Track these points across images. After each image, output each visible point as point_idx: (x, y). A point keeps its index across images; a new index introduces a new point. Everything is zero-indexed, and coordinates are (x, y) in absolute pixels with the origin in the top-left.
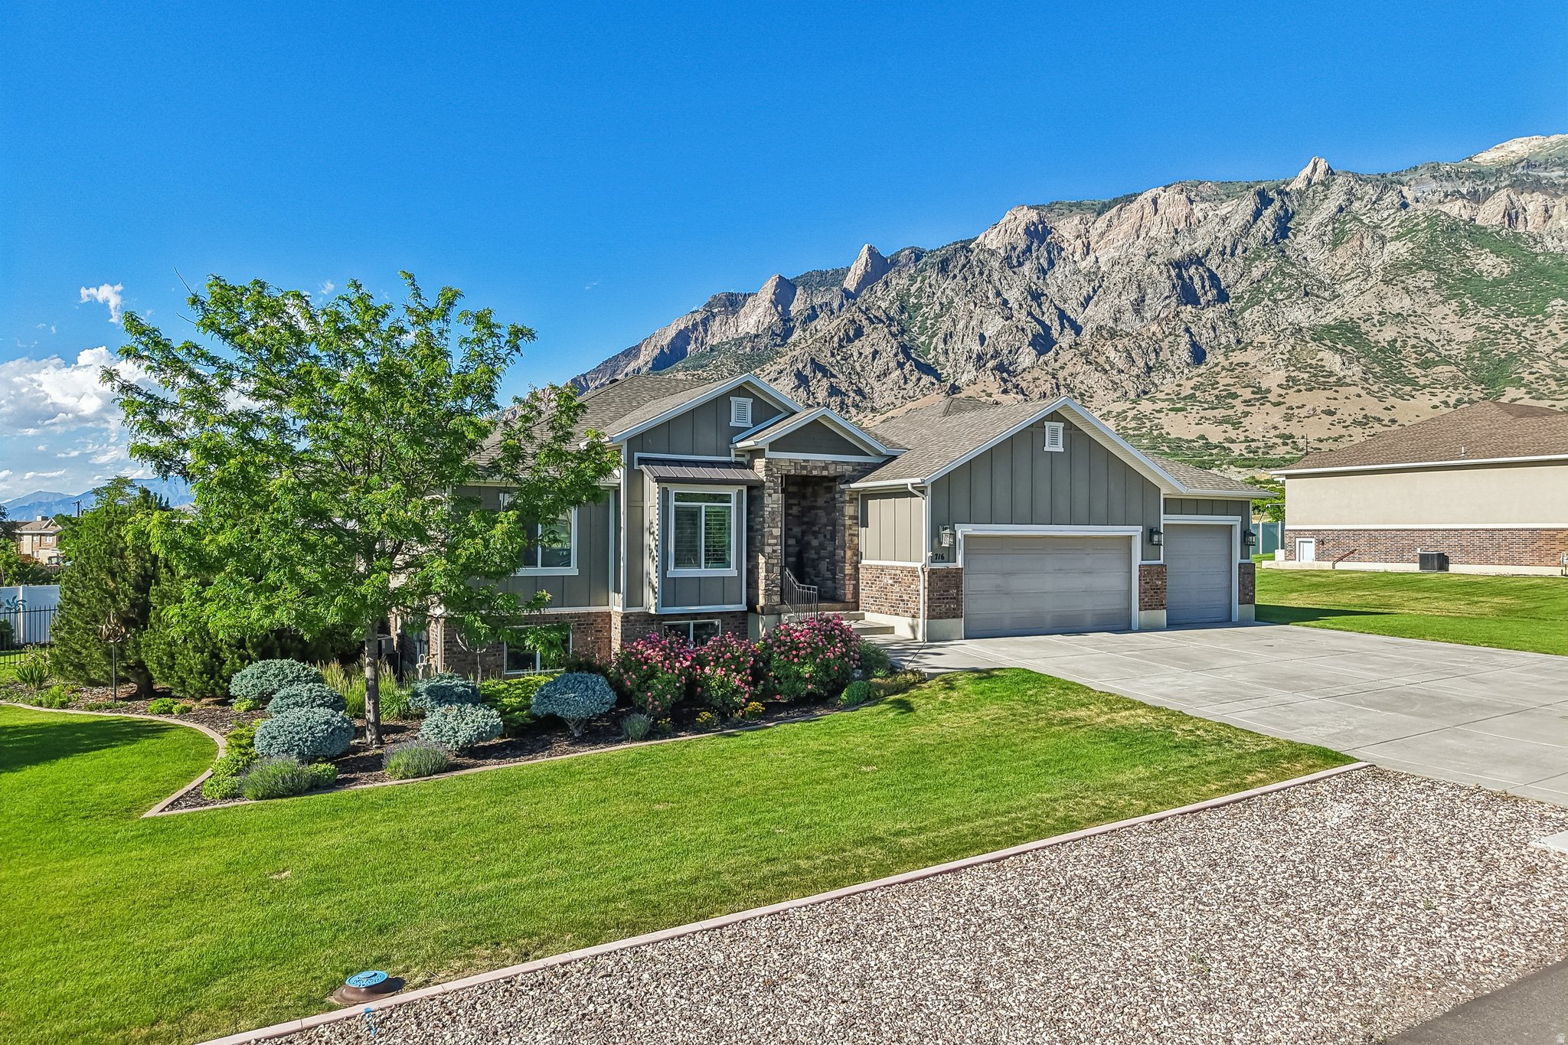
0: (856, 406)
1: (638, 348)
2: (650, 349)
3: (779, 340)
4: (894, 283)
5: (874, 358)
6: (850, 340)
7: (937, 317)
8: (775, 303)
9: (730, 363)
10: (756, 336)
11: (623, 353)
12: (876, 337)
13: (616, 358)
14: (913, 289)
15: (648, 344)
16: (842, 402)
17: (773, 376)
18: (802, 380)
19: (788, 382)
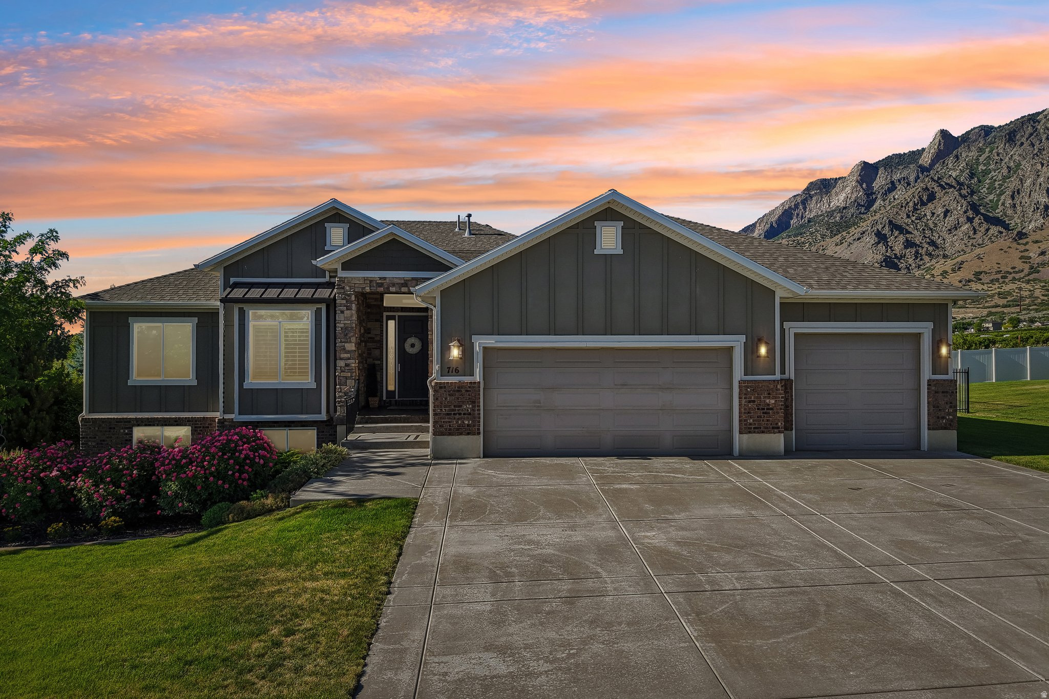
0: (930, 255)
1: (754, 225)
2: (762, 225)
3: (863, 210)
4: (964, 155)
5: (945, 216)
6: (924, 204)
7: (1004, 178)
8: (860, 183)
9: (823, 230)
10: (845, 208)
11: (743, 230)
12: (948, 199)
14: (981, 159)
15: (761, 221)
16: (917, 252)
17: (856, 236)
18: (881, 238)
19: (870, 239)
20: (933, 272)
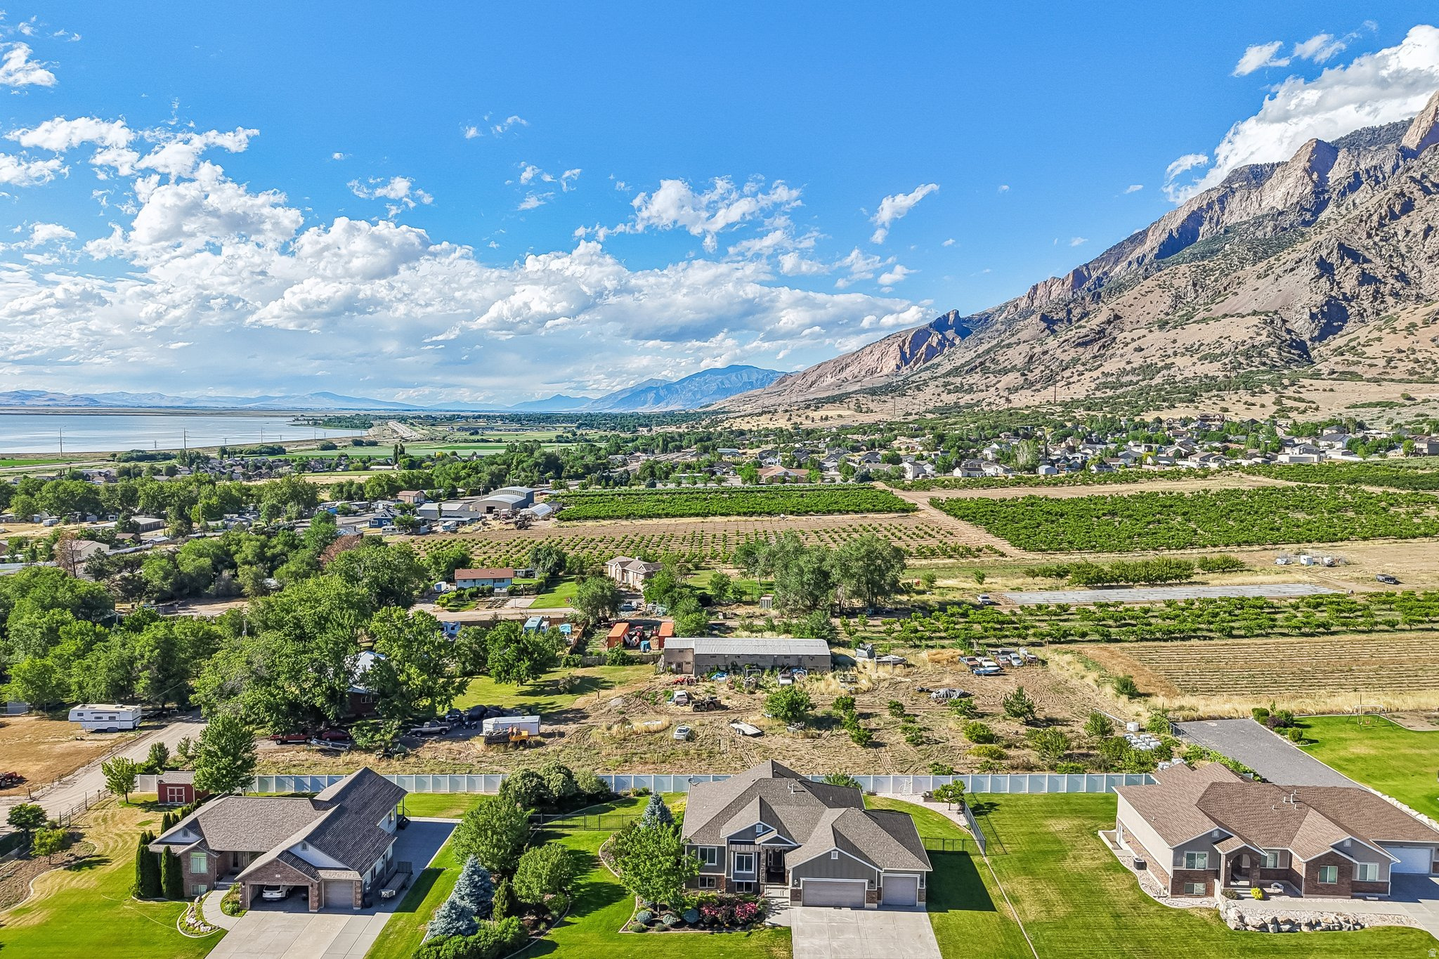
0: (1396, 295)
1: (1144, 233)
2: (1157, 233)
3: (1308, 216)
5: (1426, 236)
6: (1394, 217)
8: (1309, 172)
9: (1242, 250)
10: (1281, 213)
11: (1129, 239)
12: (1433, 209)
13: (1121, 245)
15: (1156, 228)
16: (1377, 291)
17: (1288, 266)
18: (1325, 268)
19: (1308, 272)
20: (1395, 324)
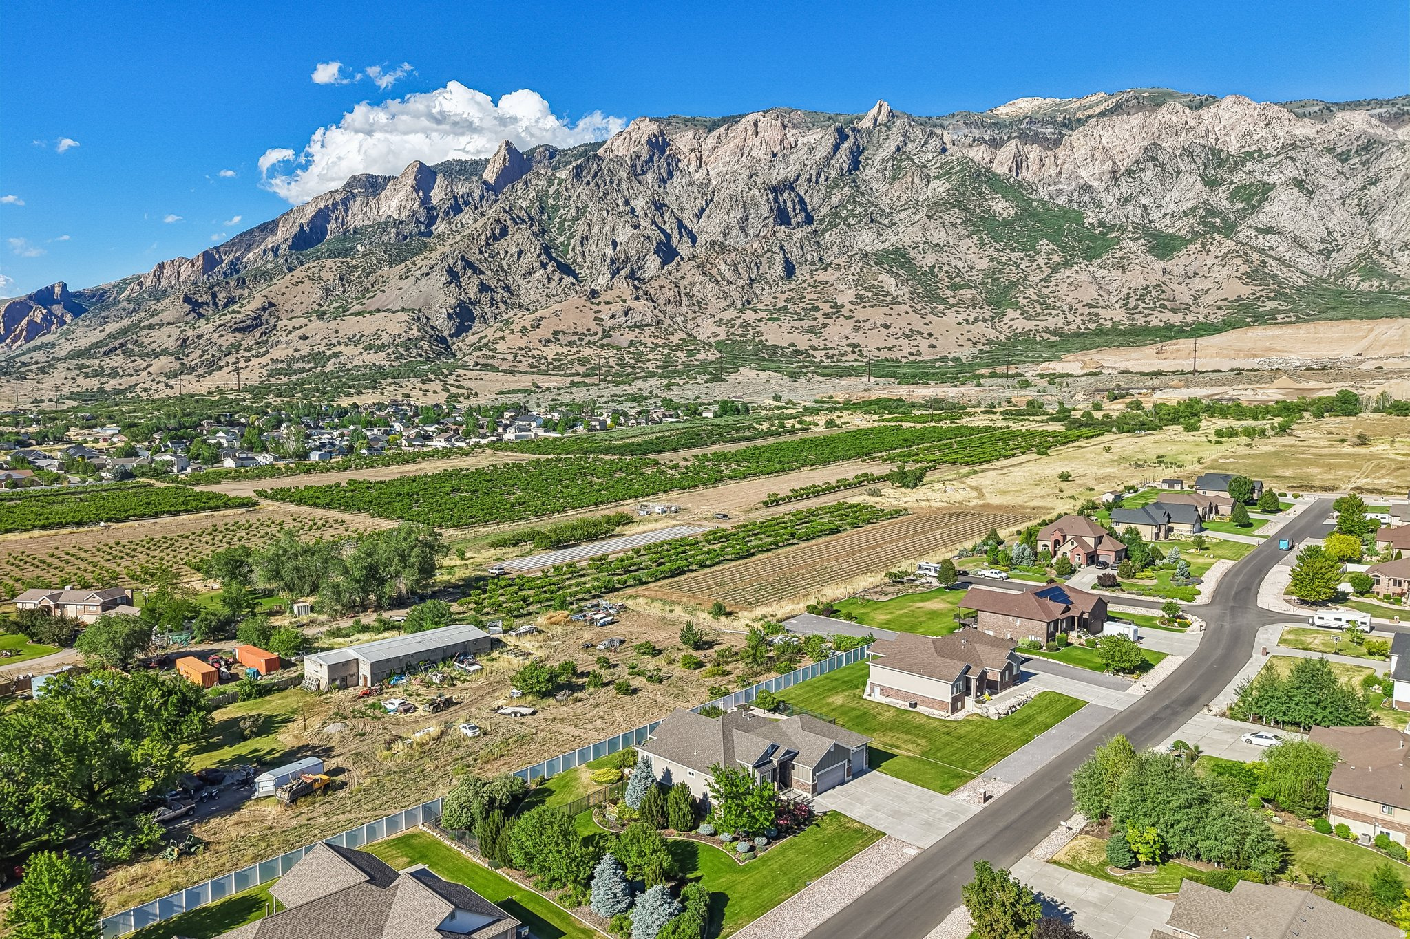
0: (505, 303)
1: (275, 224)
2: (288, 225)
3: (424, 230)
4: (533, 183)
5: (519, 257)
6: (496, 239)
7: (574, 219)
8: (416, 188)
10: (400, 221)
11: (258, 227)
12: (519, 237)
13: (251, 232)
14: (551, 191)
15: (286, 220)
16: (492, 298)
17: (425, 270)
18: (453, 276)
19: (440, 277)
20: (512, 327)
